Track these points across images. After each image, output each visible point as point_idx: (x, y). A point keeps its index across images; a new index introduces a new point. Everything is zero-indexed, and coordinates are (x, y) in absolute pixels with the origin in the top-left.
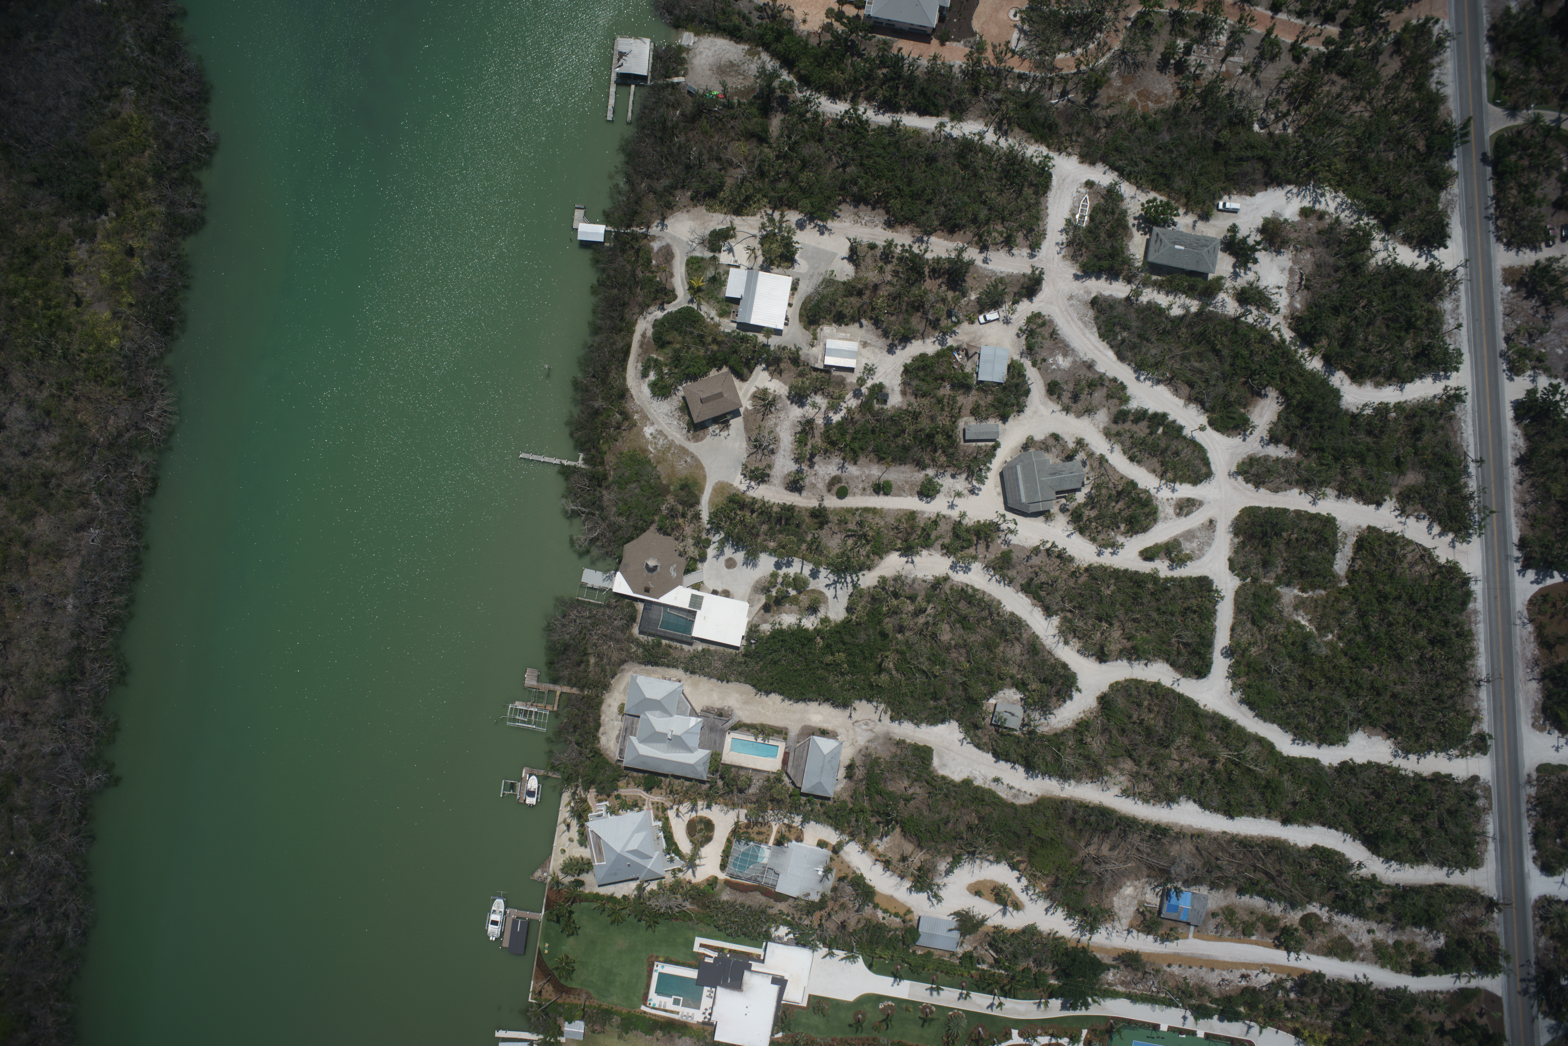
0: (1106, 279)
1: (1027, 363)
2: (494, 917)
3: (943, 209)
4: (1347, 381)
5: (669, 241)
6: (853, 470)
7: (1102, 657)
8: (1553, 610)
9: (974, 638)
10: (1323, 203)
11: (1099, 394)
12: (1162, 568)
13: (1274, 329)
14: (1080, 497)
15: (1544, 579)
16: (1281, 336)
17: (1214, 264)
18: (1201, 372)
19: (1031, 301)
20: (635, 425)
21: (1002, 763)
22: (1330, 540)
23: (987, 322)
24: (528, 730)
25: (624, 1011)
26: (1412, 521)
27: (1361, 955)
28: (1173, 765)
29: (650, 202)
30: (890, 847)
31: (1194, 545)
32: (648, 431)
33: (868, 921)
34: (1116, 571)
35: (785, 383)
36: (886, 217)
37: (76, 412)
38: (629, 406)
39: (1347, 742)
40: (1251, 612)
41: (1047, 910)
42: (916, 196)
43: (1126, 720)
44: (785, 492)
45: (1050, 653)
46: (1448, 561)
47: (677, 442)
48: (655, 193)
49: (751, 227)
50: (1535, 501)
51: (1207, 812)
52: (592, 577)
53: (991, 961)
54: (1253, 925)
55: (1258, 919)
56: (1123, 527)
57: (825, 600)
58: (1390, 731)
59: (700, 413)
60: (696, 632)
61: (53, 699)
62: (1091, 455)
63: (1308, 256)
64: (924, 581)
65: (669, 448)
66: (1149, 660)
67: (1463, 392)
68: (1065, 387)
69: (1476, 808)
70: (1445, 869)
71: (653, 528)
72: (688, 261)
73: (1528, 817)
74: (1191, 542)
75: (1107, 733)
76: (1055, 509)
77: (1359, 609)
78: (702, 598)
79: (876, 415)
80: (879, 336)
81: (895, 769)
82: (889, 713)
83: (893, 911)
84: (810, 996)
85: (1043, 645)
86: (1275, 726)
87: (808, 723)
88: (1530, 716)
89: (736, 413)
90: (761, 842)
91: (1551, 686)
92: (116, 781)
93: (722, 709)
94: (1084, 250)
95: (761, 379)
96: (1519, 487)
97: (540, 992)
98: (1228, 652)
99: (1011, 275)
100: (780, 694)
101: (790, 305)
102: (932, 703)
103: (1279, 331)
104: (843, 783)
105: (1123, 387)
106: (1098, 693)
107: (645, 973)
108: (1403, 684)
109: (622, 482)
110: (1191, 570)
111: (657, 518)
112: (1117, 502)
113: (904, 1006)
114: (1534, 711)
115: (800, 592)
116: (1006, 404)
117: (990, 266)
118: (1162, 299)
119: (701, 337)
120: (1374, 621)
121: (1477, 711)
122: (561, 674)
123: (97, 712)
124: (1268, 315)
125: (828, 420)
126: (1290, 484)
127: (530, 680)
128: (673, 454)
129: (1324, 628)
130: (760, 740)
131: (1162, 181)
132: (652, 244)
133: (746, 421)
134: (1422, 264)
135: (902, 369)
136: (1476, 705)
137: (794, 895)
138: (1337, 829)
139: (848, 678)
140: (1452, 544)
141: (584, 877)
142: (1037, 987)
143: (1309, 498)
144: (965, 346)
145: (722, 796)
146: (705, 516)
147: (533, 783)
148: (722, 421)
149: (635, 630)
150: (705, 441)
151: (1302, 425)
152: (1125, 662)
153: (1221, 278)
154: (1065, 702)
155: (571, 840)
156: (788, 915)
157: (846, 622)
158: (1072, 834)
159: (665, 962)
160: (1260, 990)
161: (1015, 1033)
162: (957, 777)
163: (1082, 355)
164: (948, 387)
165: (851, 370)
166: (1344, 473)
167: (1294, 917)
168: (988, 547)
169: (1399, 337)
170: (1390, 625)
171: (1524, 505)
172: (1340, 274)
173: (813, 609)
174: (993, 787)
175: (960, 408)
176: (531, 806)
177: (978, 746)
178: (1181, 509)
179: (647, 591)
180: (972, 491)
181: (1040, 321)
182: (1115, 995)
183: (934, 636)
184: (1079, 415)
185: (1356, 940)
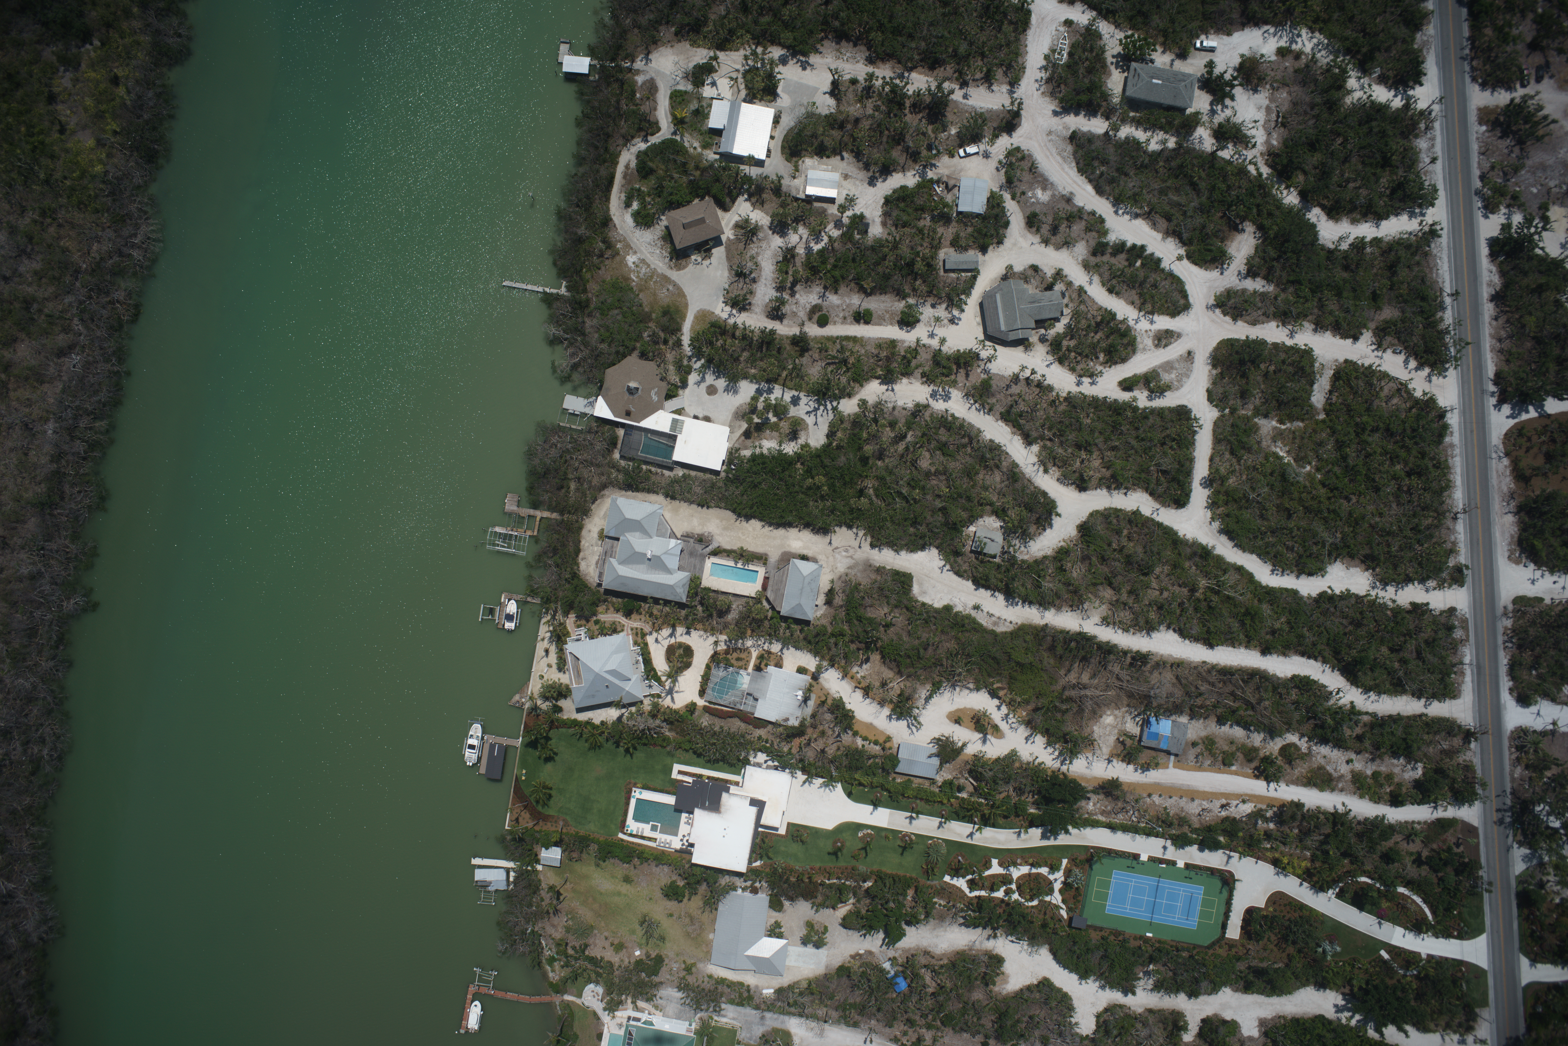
0: (1085, 116)
1: (1007, 196)
2: (471, 741)
3: (923, 44)
4: (1323, 217)
5: (653, 75)
6: (833, 299)
7: (1082, 485)
8: (1528, 444)
9: (955, 466)
10: (1300, 43)
11: (1078, 228)
12: (1142, 399)
13: (1250, 163)
14: (1059, 327)
15: (1519, 414)
16: (1257, 169)
17: (1191, 99)
18: (1179, 205)
19: (1011, 136)
20: (618, 254)
21: (982, 591)
22: (1307, 369)
23: (968, 155)
24: (507, 553)
25: (601, 839)
26: (1389, 355)
27: (1340, 785)
28: (1153, 594)
29: (634, 36)
30: (870, 674)
31: (1173, 376)
32: (631, 259)
33: (848, 748)
34: (1095, 399)
35: (767, 213)
36: (867, 54)
37: (59, 238)
38: (612, 234)
39: (1326, 572)
40: (1229, 442)
41: (1027, 739)
42: (897, 31)
43: (1106, 547)
44: (766, 320)
45: (1029, 481)
46: (1425, 394)
47: (659, 271)
48: (639, 28)
49: (735, 62)
50: (1510, 337)
51: (1187, 642)
52: (574, 403)
53: (971, 789)
54: (1233, 755)
55: (1238, 749)
56: (1102, 356)
57: (806, 427)
58: (1369, 562)
59: (682, 239)
60: (677, 456)
61: (32, 524)
62: (1070, 284)
63: (1285, 95)
64: (905, 409)
65: (652, 277)
66: (1128, 489)
67: (1438, 227)
68: (1044, 219)
69: (1453, 639)
70: (1423, 701)
71: (636, 354)
72: (672, 94)
73: (1505, 648)
74: (1170, 373)
75: (1087, 562)
76: (1034, 338)
77: (1337, 441)
78: (683, 422)
79: (856, 244)
80: (860, 169)
81: (875, 596)
82: (869, 539)
83: (873, 738)
84: (789, 824)
85: (1023, 473)
86: (1254, 557)
87: (787, 549)
88: (1506, 548)
89: (717, 242)
90: (740, 668)
91: (1527, 519)
92: (94, 607)
93: (703, 535)
94: (1063, 86)
95: (743, 208)
96: (1494, 323)
97: (517, 820)
98: (1208, 483)
99: (990, 111)
100: (761, 520)
101: (772, 137)
102: (912, 530)
103: (1255, 164)
104: (822, 610)
105: (1102, 220)
106: (1078, 522)
107: (623, 800)
108: (1381, 515)
109: (604, 308)
110: (1170, 400)
111: (638, 345)
112: (1096, 333)
113: (883, 834)
114: (1510, 544)
115: (780, 419)
116: (986, 235)
117: (970, 102)
118: (1140, 135)
119: (684, 164)
120: (1351, 452)
121: (1454, 543)
122: (541, 499)
123: (75, 537)
124: (1245, 152)
125: (808, 249)
126: (1268, 317)
127: (510, 506)
128: (656, 282)
129: (1302, 459)
130: (739, 565)
131: (1140, 19)
132: (636, 78)
133: (728, 250)
134: (1398, 103)
135: (883, 201)
136: (1453, 538)
137: (773, 720)
138: (1316, 660)
139: (828, 504)
140: (1429, 378)
141: (562, 703)
142: (1017, 816)
143: (1287, 332)
144: (945, 179)
145: (701, 621)
146: (686, 340)
147: (512, 607)
148: (705, 247)
149: (616, 455)
150: (687, 270)
151: (1279, 257)
152: (1105, 491)
153: (1198, 113)
154: (1045, 530)
155: (549, 666)
156: (767, 742)
157: (826, 447)
158: (1052, 661)
159: (643, 788)
160: (1241, 821)
161: (995, 862)
162: (938, 604)
163: (1060, 189)
164: (928, 219)
165: (831, 201)
166: (1321, 307)
167: (1275, 746)
168: (967, 375)
169: (1374, 174)
170: (1368, 456)
171: (1500, 340)
172: (1316, 111)
173: (794, 435)
174: (973, 613)
175: (940, 238)
176: (510, 631)
177: (958, 574)
178: (1159, 340)
179: (628, 414)
180: (953, 321)
181: (1019, 155)
182: (1095, 824)
183: (914, 463)
184: (1058, 248)
185: (1335, 770)
